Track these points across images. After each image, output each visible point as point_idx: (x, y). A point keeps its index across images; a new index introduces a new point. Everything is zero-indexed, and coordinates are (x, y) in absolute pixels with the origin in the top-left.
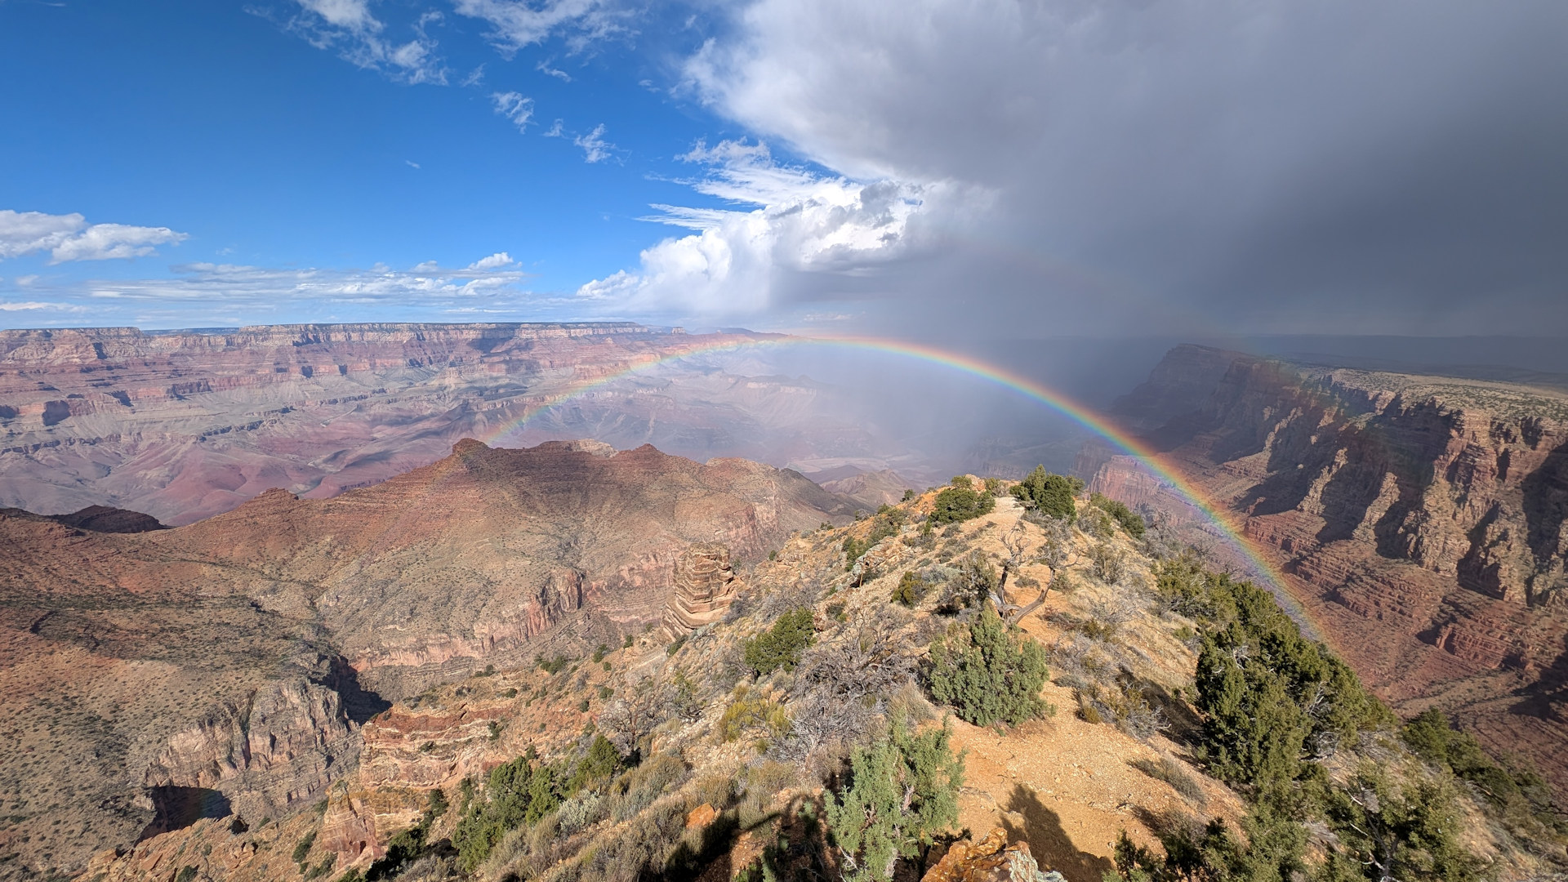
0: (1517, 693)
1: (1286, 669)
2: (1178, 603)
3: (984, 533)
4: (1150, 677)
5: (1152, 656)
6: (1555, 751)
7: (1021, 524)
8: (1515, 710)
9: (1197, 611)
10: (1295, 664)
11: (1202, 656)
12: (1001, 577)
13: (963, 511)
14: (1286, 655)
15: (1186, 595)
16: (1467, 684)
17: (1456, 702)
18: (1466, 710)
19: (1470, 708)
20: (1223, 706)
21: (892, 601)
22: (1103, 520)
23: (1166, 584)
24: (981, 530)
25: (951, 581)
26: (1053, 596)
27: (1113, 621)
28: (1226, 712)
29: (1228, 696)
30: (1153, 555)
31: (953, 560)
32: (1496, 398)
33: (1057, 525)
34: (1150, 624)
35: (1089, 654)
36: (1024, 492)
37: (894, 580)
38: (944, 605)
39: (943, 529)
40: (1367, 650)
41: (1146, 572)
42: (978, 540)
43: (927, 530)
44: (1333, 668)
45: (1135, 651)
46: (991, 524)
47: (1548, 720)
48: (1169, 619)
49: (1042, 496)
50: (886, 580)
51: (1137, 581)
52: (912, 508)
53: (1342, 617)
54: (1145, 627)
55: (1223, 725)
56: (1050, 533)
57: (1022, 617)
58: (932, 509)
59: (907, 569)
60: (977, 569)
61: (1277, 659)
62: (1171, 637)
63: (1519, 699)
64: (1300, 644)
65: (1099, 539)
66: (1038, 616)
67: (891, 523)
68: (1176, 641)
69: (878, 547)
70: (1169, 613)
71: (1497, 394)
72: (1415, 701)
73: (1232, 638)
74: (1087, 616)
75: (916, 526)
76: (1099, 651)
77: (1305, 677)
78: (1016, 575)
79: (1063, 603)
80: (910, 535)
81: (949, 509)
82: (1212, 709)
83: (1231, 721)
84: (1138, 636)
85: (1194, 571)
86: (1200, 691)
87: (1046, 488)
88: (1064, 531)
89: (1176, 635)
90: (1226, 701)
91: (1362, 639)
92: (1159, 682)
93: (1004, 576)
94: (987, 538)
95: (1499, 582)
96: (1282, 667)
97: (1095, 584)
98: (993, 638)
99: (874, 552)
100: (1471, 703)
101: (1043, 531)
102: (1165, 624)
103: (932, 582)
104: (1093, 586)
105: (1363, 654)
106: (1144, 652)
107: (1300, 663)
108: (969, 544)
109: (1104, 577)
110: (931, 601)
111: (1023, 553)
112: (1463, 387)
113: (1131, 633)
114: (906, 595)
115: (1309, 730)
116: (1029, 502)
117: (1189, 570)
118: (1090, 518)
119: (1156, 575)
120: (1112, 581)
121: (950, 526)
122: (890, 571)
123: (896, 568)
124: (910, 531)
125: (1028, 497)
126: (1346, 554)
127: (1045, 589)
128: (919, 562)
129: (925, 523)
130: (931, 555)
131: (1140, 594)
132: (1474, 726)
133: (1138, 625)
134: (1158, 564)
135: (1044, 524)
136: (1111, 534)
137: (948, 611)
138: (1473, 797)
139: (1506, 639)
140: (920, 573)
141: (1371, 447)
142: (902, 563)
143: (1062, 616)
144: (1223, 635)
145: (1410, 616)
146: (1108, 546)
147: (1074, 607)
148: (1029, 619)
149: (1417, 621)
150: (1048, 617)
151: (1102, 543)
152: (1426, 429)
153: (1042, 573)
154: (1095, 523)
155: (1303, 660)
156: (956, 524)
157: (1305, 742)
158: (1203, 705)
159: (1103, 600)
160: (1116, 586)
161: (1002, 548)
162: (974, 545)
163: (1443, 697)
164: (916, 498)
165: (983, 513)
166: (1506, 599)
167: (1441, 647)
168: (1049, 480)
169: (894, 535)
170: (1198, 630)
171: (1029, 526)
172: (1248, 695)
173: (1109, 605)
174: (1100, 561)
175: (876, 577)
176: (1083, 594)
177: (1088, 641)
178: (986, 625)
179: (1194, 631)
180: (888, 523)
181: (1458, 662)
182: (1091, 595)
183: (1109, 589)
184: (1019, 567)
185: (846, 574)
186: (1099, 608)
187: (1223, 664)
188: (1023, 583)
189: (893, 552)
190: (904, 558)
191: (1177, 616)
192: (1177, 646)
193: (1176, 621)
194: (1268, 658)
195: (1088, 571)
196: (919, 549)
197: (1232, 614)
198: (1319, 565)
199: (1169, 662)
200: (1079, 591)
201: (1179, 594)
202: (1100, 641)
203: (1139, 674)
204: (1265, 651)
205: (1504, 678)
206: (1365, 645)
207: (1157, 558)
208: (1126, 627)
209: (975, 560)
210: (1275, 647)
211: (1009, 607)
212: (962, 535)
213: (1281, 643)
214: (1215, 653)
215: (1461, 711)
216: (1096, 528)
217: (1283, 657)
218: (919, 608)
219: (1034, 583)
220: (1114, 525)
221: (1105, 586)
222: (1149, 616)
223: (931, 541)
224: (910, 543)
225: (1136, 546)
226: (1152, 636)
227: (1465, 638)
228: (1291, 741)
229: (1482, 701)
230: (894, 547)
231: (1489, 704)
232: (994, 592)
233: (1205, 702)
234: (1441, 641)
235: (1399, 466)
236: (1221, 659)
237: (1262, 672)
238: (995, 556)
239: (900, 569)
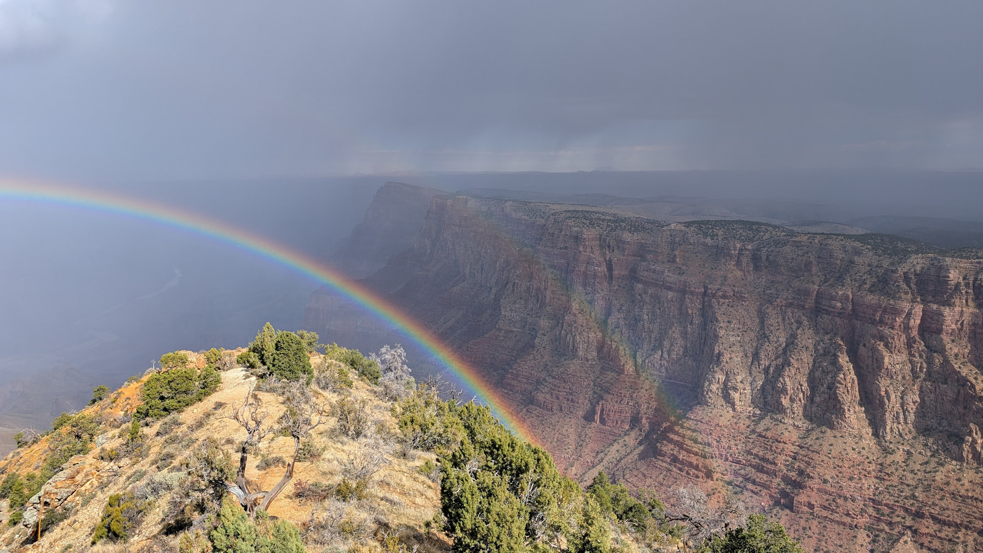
0: (640, 443)
1: (506, 469)
2: (418, 439)
3: (212, 418)
4: (404, 521)
5: (403, 500)
6: (664, 479)
7: (255, 397)
8: (642, 457)
9: (435, 442)
10: (511, 462)
11: (443, 481)
12: (239, 464)
13: (182, 397)
14: (505, 456)
15: (424, 428)
16: (616, 446)
17: (612, 463)
18: (618, 467)
19: (620, 465)
20: (466, 521)
21: (94, 543)
22: (341, 372)
23: (406, 424)
24: (208, 415)
25: (177, 489)
26: (300, 470)
27: (363, 477)
28: (469, 526)
29: (467, 511)
30: (392, 398)
31: (176, 463)
32: (600, 219)
33: (295, 388)
34: (397, 468)
35: (345, 518)
36: (254, 358)
37: (93, 513)
38: (172, 522)
39: (157, 426)
40: (558, 440)
41: (387, 417)
42: (205, 428)
43: (134, 435)
44: (536, 456)
45: (387, 500)
46: (219, 405)
47: (658, 457)
48: (413, 458)
49: (274, 359)
50: (80, 517)
51: (381, 427)
52: (108, 410)
53: (539, 416)
54: (394, 473)
55: (467, 540)
56: (288, 399)
57: (270, 502)
58: (138, 403)
59: (111, 492)
60: (209, 462)
61: (499, 462)
62: (417, 475)
63: (642, 448)
64: (512, 443)
65: (340, 394)
66: (288, 497)
67: (78, 437)
68: (422, 478)
69: (62, 475)
70: (412, 452)
71: (600, 216)
72: (591, 471)
73: (464, 454)
74: (338, 479)
75: (116, 432)
76: (355, 512)
77: (520, 471)
78: (256, 454)
79: (313, 474)
80: (109, 446)
81: (162, 398)
82: (458, 529)
83: (473, 534)
84: (388, 484)
85: (427, 404)
86: (446, 515)
87: (277, 348)
88: (303, 394)
89: (421, 472)
90: (468, 516)
91: (553, 432)
92: (412, 523)
93: (243, 460)
94: (217, 423)
95: (620, 360)
96: (503, 468)
97: (342, 443)
98: (237, 535)
99: (56, 486)
100: (619, 461)
101: (281, 399)
102: (411, 464)
103: (151, 498)
104: (339, 445)
105: (555, 444)
106: (395, 497)
107: (514, 460)
108: (194, 436)
109: (350, 433)
110: (152, 523)
111: (261, 427)
112: (582, 211)
113: (383, 483)
114: (114, 527)
115: (528, 516)
116: (261, 369)
117: (423, 405)
118: (328, 373)
119: (396, 417)
120: (358, 434)
121: (166, 420)
122: (86, 503)
123: (94, 496)
124: (109, 440)
125: (259, 364)
126: (533, 361)
127: (291, 461)
128: (129, 478)
129: (130, 425)
130: (144, 465)
131: (385, 440)
132: (624, 478)
133: (387, 472)
134: (396, 406)
135: (281, 390)
136: (350, 385)
137: (177, 527)
138: (630, 531)
139: (630, 404)
140: (132, 492)
141: (537, 267)
142: (103, 486)
143: (313, 488)
144: (457, 454)
145: (578, 403)
146: (349, 399)
147: (324, 473)
148: (278, 504)
149: (582, 406)
150: (300, 494)
151: (343, 397)
152: (566, 248)
153: (286, 446)
154: (333, 377)
155: (516, 457)
156: (174, 414)
157: (527, 529)
158: (449, 529)
159: (352, 457)
160: (362, 440)
161: (237, 430)
162: (201, 435)
163: (605, 462)
164: (113, 396)
165: (206, 394)
166: (626, 373)
167: (598, 422)
168: (279, 339)
169: (83, 451)
170: (438, 460)
171: (264, 396)
172: (483, 503)
173: (358, 460)
174: (344, 417)
175: (64, 517)
176: (331, 457)
177: (340, 505)
178: (227, 524)
179: (435, 462)
180: (73, 439)
181: (609, 431)
182: (339, 455)
183: (356, 444)
184: (260, 445)
185: (12, 530)
186: (349, 467)
187: (461, 482)
188: (266, 465)
189: (87, 475)
190: (105, 479)
191: (419, 452)
192: (423, 483)
193: (419, 458)
194: (491, 464)
195: (333, 431)
196: (125, 461)
197: (463, 435)
198: (517, 375)
199: (419, 500)
200: (327, 455)
201: (418, 430)
202: (354, 501)
203: (393, 521)
204: (490, 458)
205: (633, 434)
206: (556, 436)
207: (395, 400)
208: (376, 477)
209: (204, 451)
210: (496, 452)
211: (253, 496)
212: (184, 428)
213: (500, 446)
214: (453, 473)
215: (615, 469)
216: (335, 382)
217: (503, 460)
218: (136, 538)
219: (278, 460)
220: (352, 375)
221: (351, 442)
222: (395, 461)
223: (141, 446)
224: (112, 457)
225: (375, 392)
226: (401, 480)
227: (609, 410)
228: (515, 532)
229: (625, 456)
230: (87, 468)
231: (628, 457)
232: (233, 484)
233: (451, 524)
234: (597, 417)
235: (554, 279)
236: (458, 478)
237: (489, 478)
238: (229, 441)
239: (100, 495)
